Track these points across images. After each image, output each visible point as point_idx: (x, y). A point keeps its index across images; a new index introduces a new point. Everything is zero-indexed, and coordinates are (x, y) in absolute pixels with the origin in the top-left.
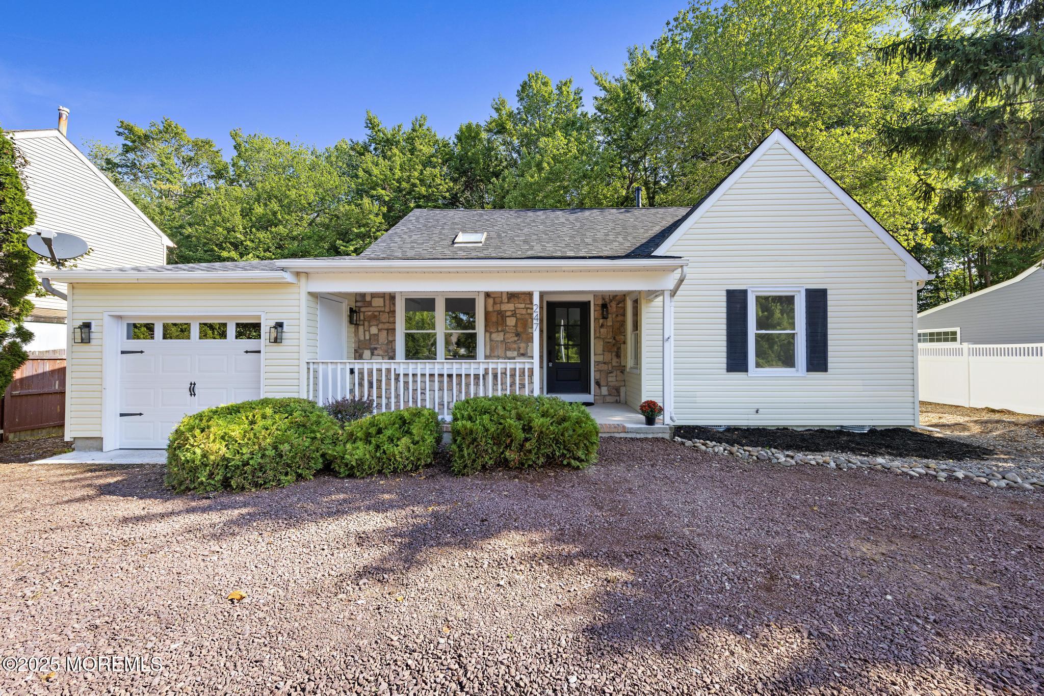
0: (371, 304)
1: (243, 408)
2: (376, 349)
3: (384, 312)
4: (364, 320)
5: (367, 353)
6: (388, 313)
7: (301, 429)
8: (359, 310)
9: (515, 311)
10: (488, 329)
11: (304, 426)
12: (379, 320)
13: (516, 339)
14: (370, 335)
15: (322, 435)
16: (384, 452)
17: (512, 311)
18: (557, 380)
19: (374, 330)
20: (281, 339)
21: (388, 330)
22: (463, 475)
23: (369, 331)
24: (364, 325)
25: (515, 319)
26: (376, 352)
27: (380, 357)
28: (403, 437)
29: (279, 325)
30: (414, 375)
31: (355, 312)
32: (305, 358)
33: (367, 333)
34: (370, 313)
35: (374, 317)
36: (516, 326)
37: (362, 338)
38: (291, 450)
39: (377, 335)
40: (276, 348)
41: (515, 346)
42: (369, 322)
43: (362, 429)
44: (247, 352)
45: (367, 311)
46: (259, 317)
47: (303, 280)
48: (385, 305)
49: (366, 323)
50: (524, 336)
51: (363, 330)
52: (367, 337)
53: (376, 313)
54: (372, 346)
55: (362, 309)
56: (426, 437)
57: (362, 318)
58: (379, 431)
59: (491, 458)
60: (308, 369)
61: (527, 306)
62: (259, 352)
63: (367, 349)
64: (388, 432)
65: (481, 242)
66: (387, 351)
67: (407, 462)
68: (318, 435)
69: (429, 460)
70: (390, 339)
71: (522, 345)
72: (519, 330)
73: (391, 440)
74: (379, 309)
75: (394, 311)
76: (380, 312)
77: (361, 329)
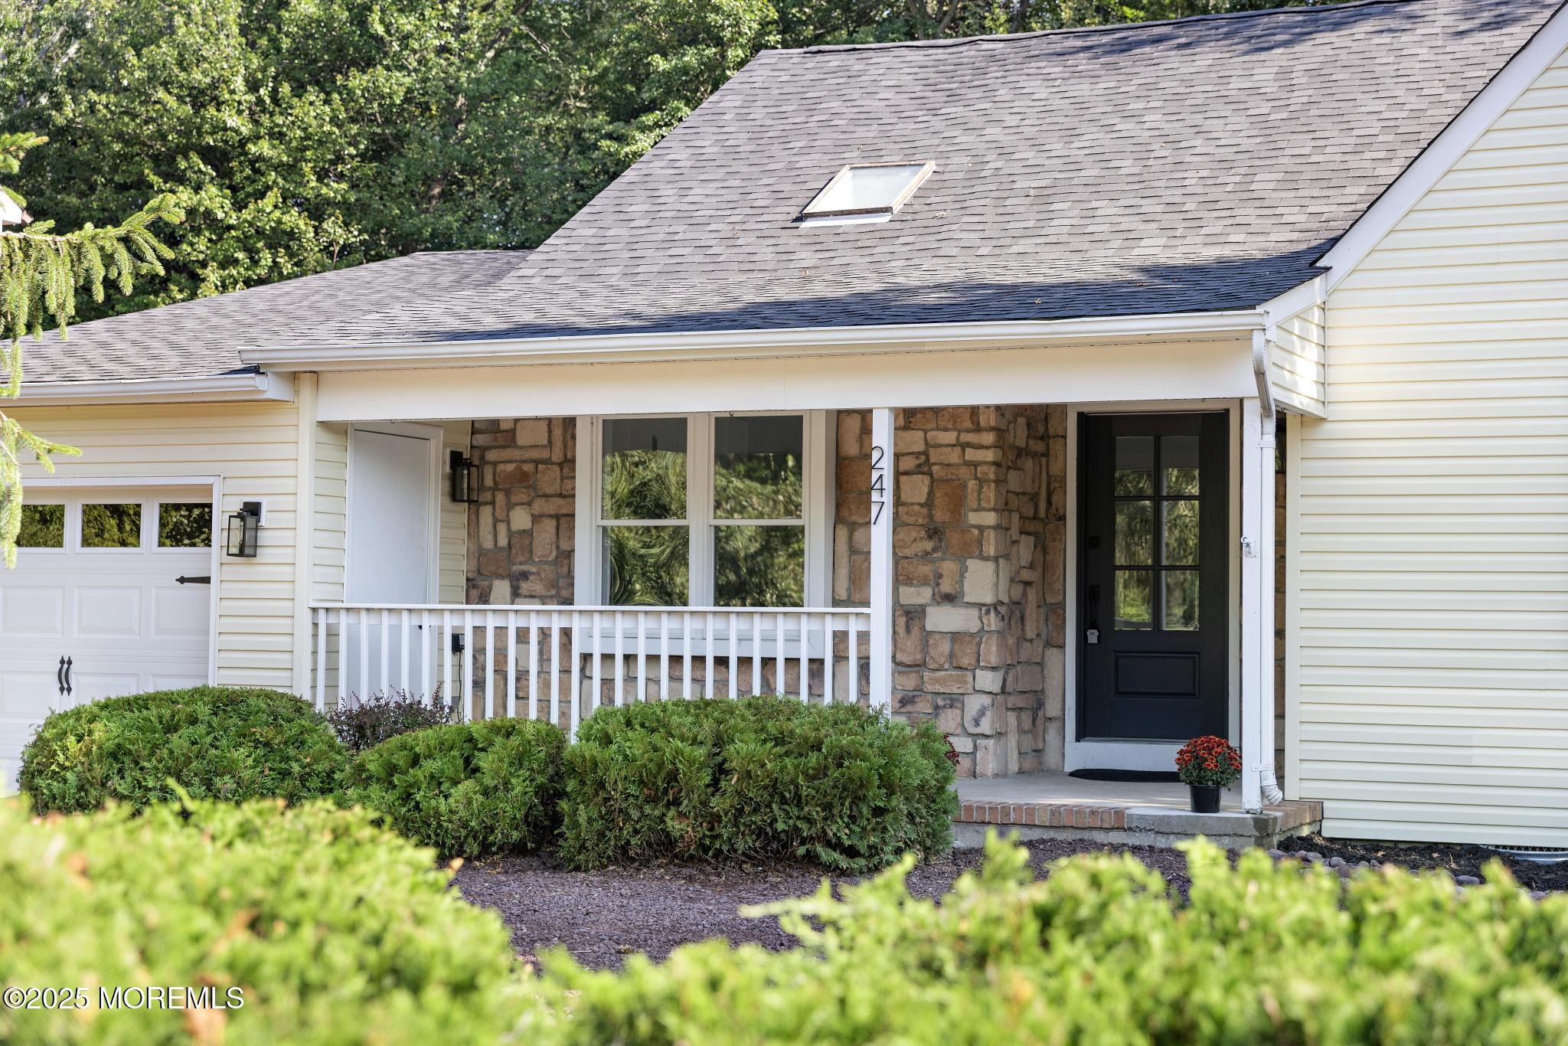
0: (514, 439)
1: (154, 699)
2: (525, 576)
3: (547, 462)
4: (495, 488)
5: (502, 587)
6: (561, 465)
7: (260, 752)
8: (482, 458)
9: (926, 454)
10: (845, 513)
11: (267, 744)
12: (534, 487)
13: (928, 545)
14: (511, 534)
15: (304, 768)
16: (417, 807)
17: (917, 455)
18: (1119, 693)
19: (521, 519)
20: (256, 546)
21: (557, 517)
22: (577, 869)
23: (508, 522)
24: (493, 503)
25: (927, 480)
26: (525, 586)
27: (537, 600)
28: (467, 778)
29: (252, 510)
30: (629, 659)
31: (469, 464)
32: (309, 595)
33: (502, 528)
34: (510, 467)
35: (522, 478)
36: (929, 504)
37: (488, 544)
38: (236, 791)
39: (528, 534)
40: (242, 569)
41: (925, 569)
42: (508, 493)
43: (381, 756)
44: (182, 580)
45: (504, 462)
46: (208, 489)
47: (306, 391)
48: (550, 441)
49: (500, 497)
50: (954, 537)
51: (490, 520)
52: (503, 542)
53: (528, 468)
54: (516, 568)
55: (491, 456)
56: (514, 781)
57: (489, 481)
58: (415, 761)
59: (636, 832)
60: (316, 625)
61: (966, 437)
62: (206, 580)
63: (501, 577)
64: (430, 766)
65: (887, 210)
66: (554, 585)
67: (464, 832)
68: (296, 768)
69: (515, 835)
70: (564, 546)
71: (948, 567)
72: (940, 516)
73: (435, 780)
74: (535, 454)
75: (573, 461)
76: (537, 462)
77: (486, 513)
